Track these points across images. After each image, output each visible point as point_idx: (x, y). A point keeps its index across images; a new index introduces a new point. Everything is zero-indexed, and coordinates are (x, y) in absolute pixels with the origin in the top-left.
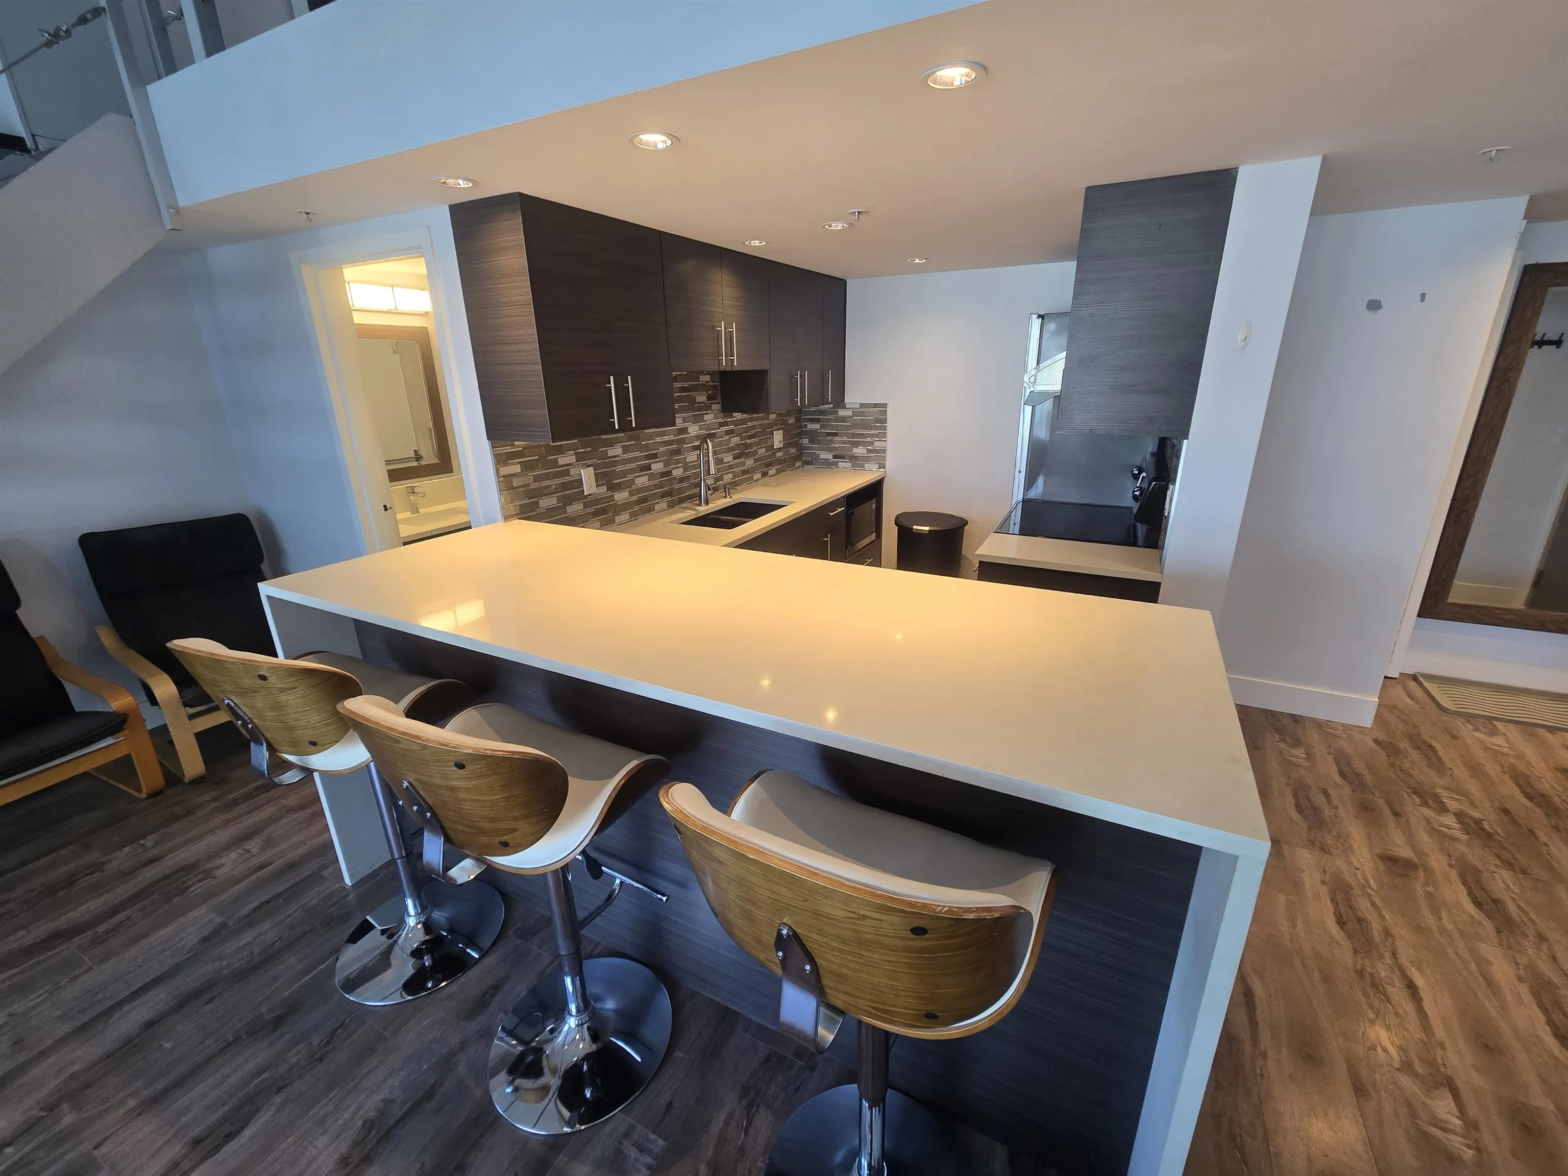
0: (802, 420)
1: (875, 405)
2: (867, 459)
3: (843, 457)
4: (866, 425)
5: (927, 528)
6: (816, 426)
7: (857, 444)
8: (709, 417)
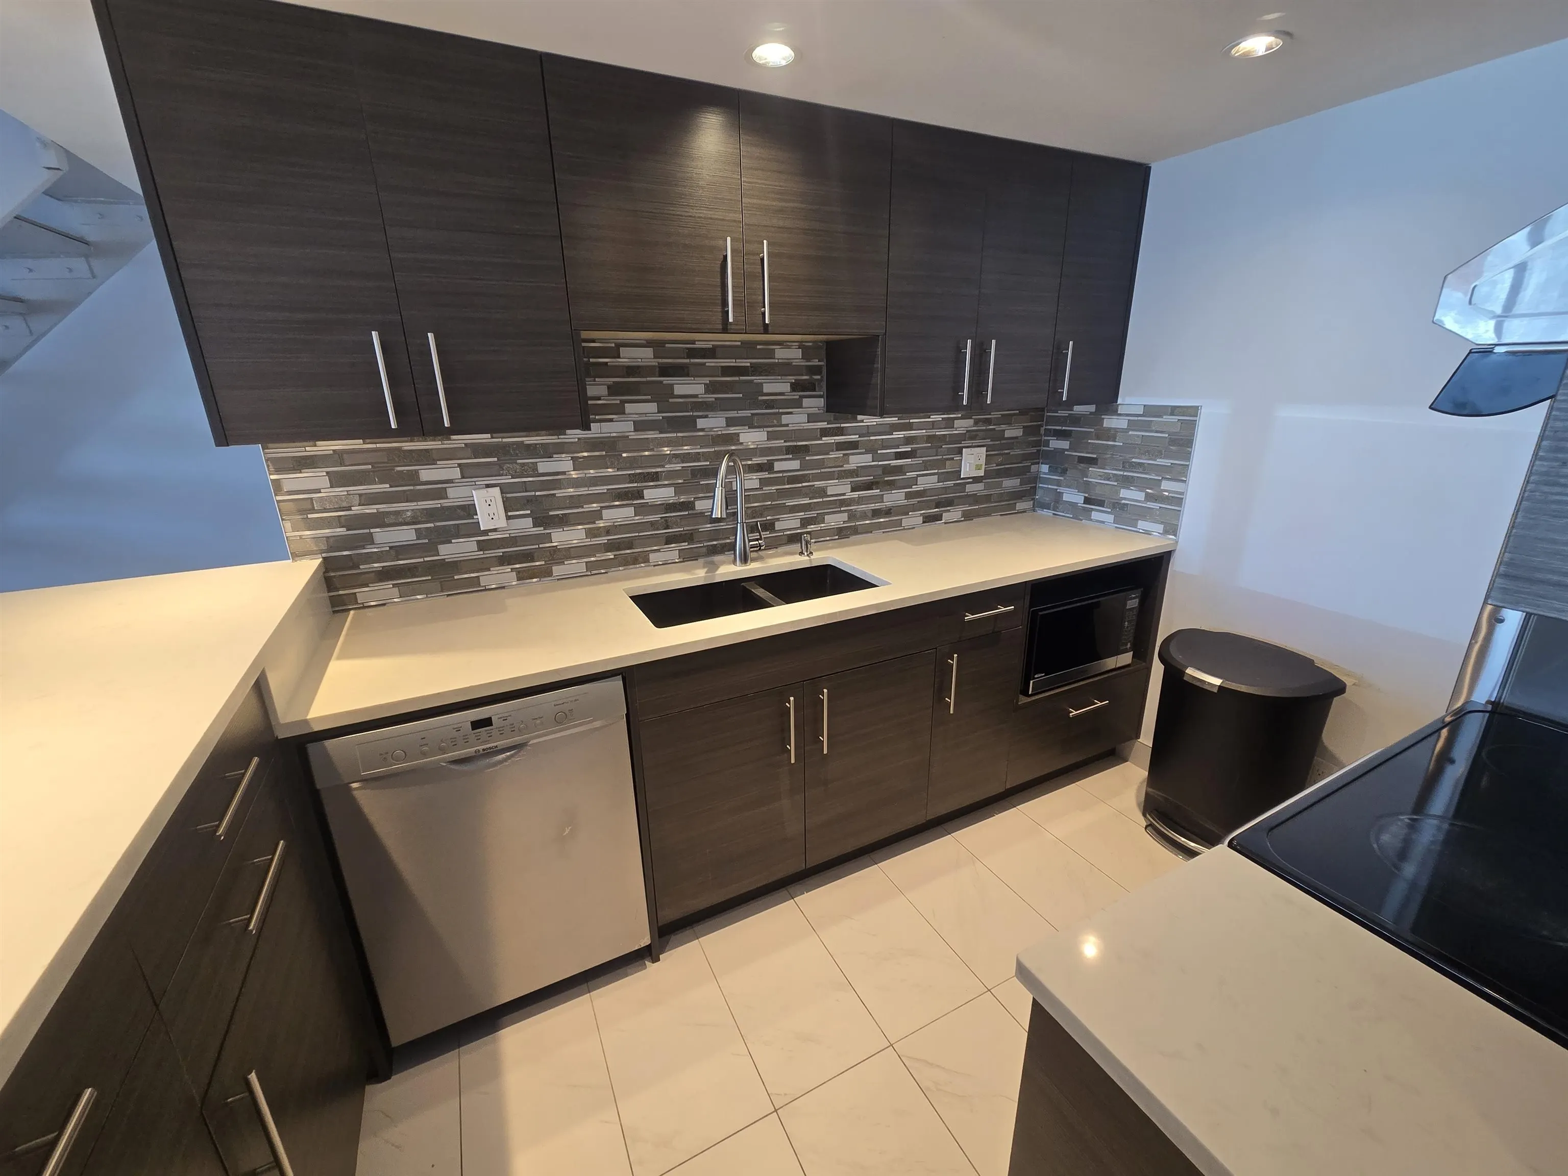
0: (1042, 431)
1: (1174, 410)
2: (1145, 514)
3: (1101, 503)
4: (1150, 448)
5: (1217, 681)
6: (1064, 444)
7: (1127, 482)
8: (796, 420)
